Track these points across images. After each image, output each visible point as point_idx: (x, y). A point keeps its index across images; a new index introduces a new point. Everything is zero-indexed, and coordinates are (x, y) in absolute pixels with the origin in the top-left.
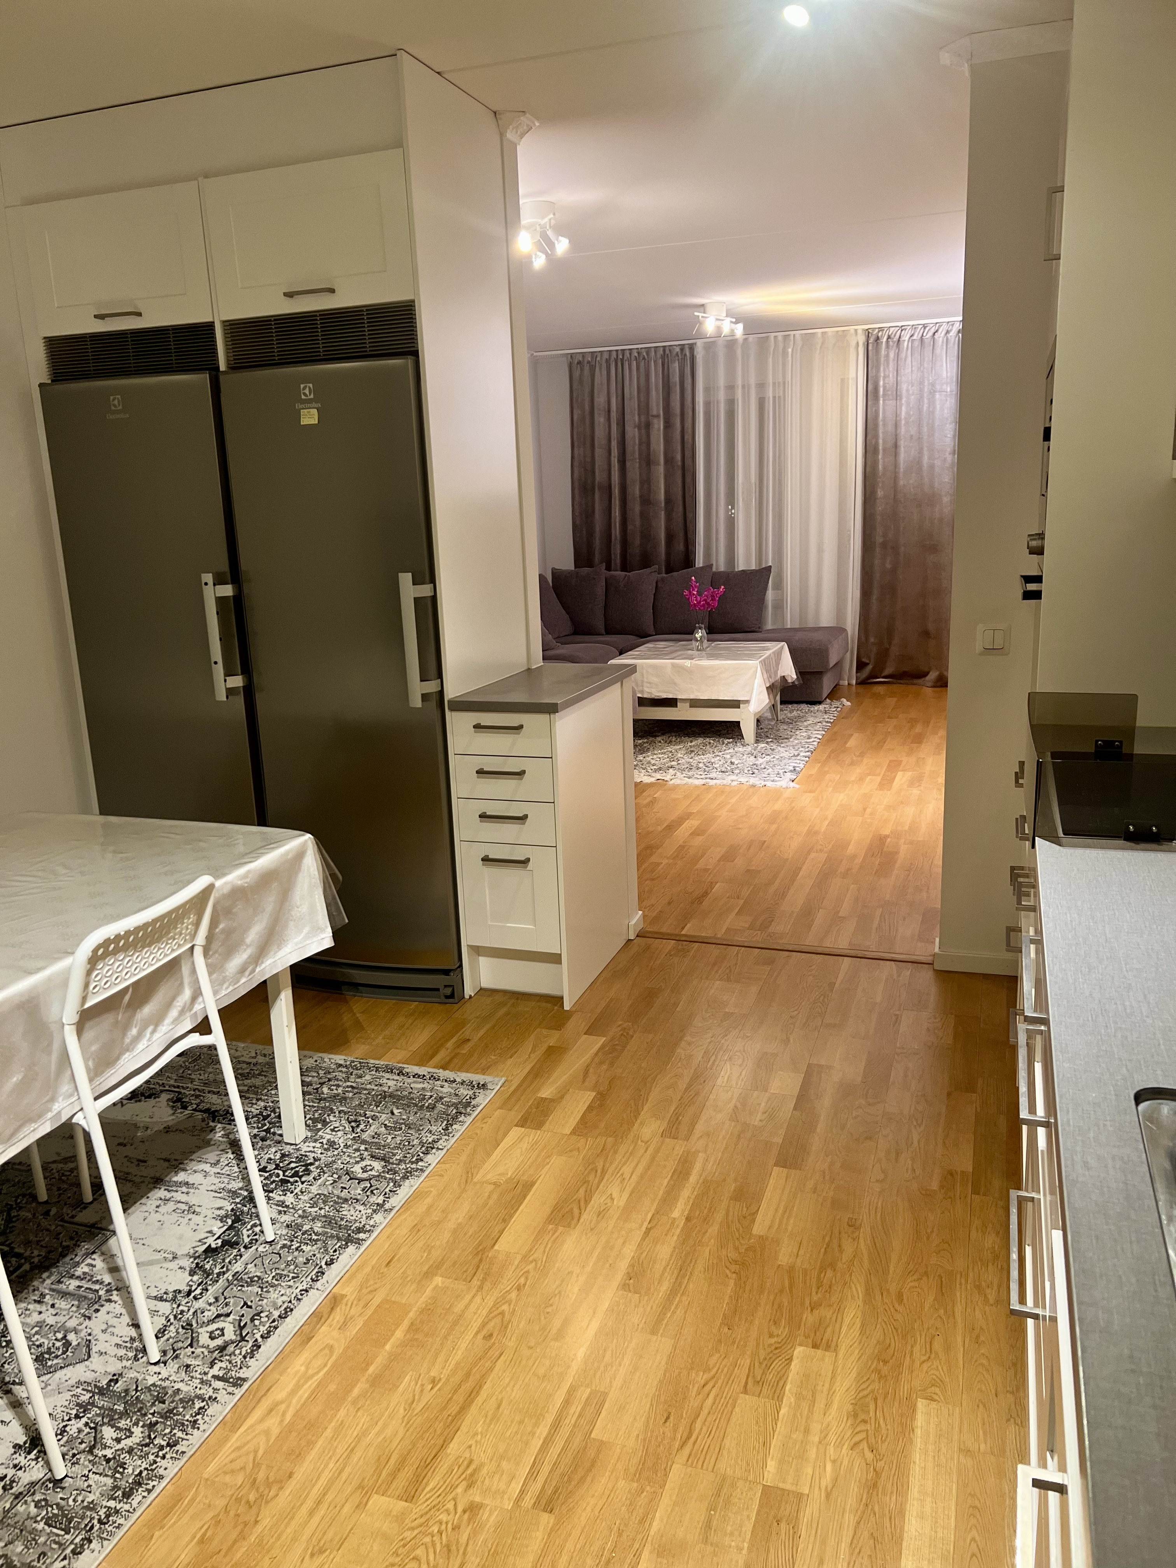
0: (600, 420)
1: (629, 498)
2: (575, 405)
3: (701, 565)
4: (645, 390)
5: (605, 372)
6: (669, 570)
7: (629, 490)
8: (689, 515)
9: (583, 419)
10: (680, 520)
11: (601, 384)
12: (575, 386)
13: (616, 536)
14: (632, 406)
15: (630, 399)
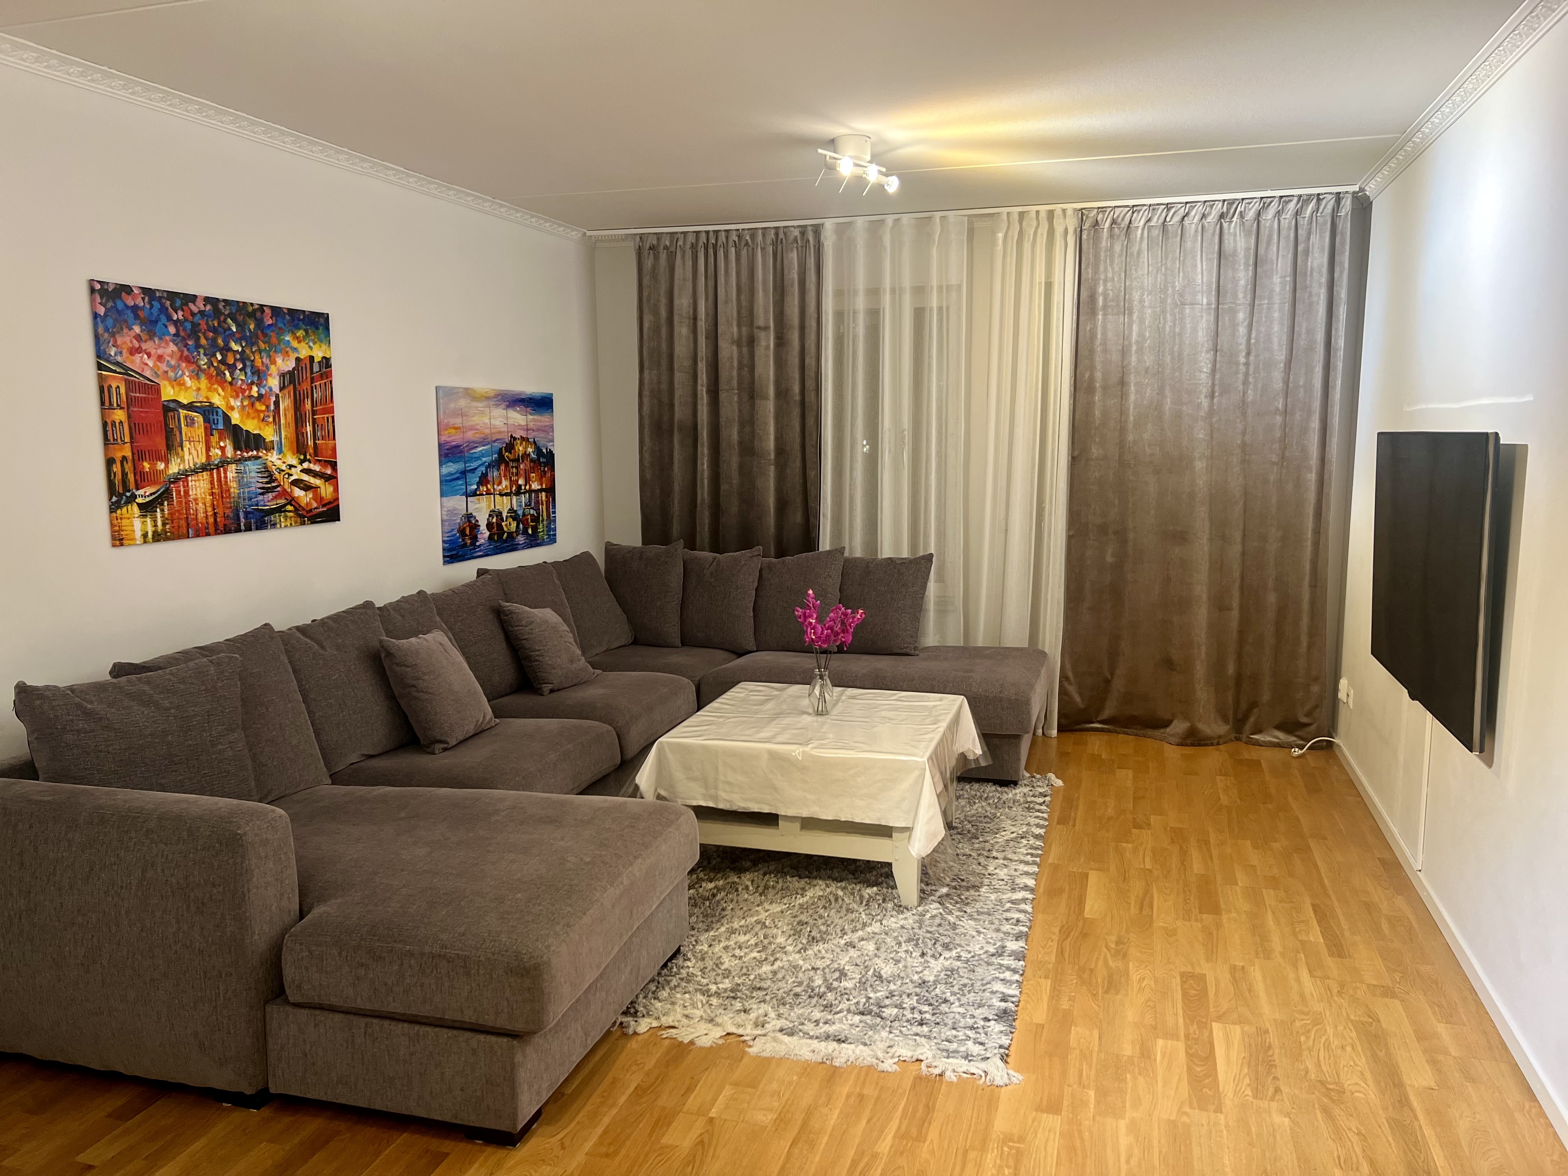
0: (682, 331)
1: (723, 445)
2: (646, 310)
3: (828, 548)
4: (747, 290)
5: (689, 263)
6: (781, 553)
7: (724, 434)
8: (811, 474)
9: (656, 328)
10: (798, 480)
11: (684, 279)
12: (646, 281)
13: (703, 499)
14: (728, 311)
15: (726, 302)
